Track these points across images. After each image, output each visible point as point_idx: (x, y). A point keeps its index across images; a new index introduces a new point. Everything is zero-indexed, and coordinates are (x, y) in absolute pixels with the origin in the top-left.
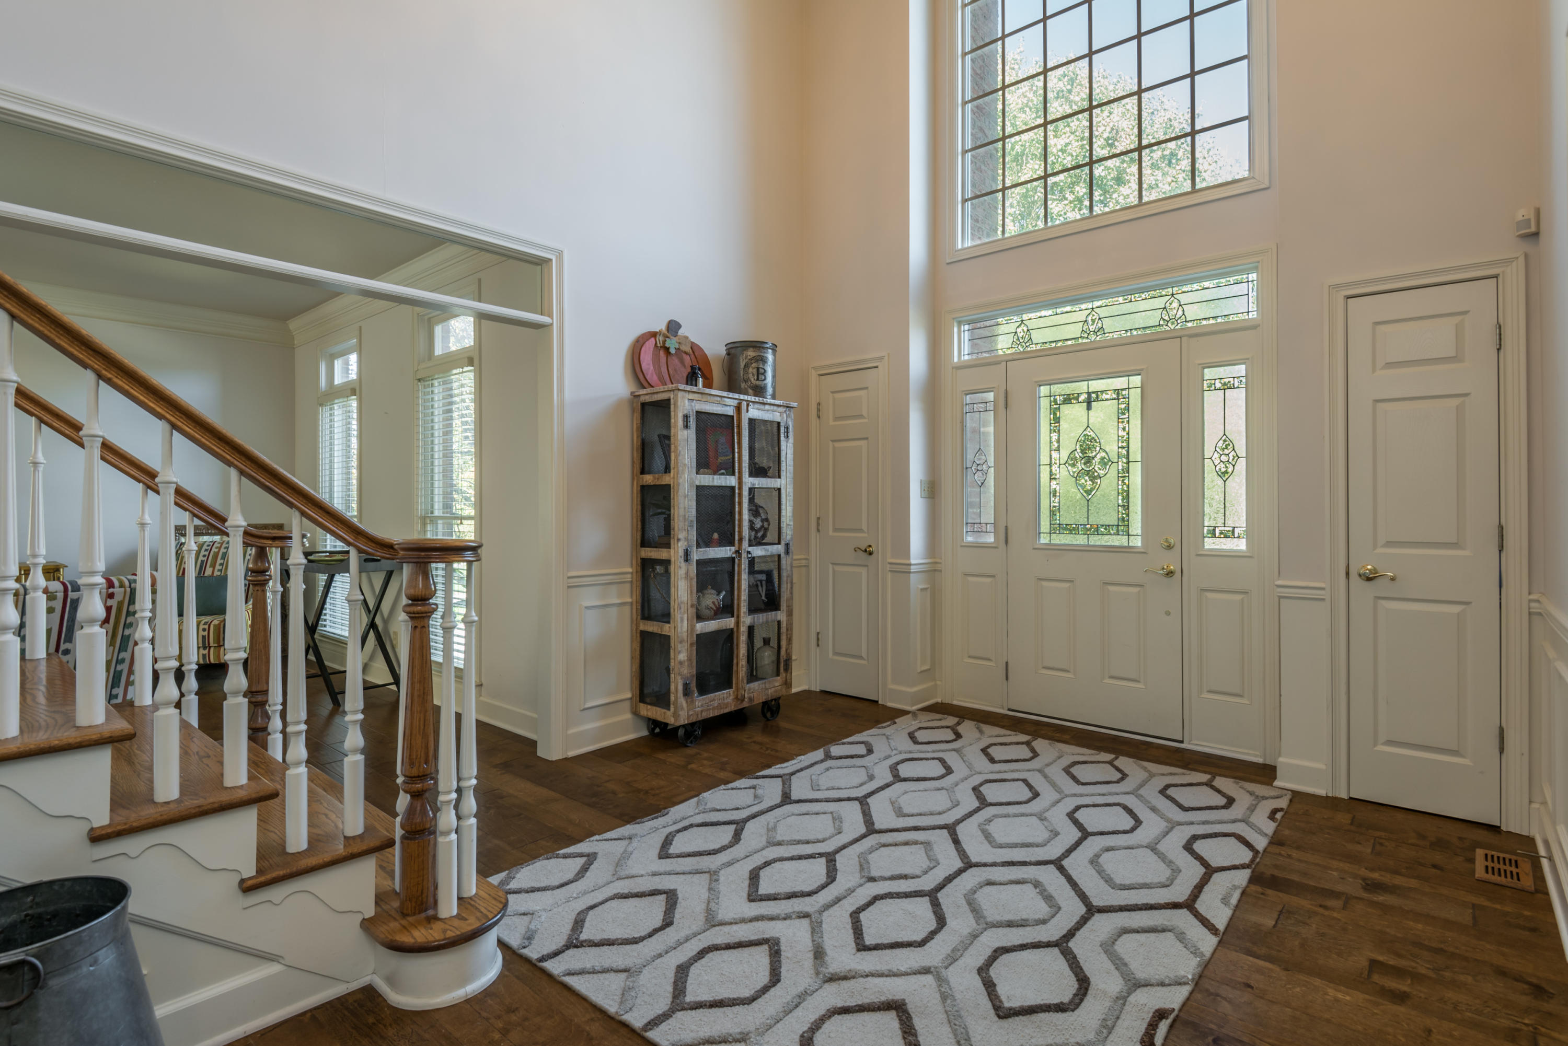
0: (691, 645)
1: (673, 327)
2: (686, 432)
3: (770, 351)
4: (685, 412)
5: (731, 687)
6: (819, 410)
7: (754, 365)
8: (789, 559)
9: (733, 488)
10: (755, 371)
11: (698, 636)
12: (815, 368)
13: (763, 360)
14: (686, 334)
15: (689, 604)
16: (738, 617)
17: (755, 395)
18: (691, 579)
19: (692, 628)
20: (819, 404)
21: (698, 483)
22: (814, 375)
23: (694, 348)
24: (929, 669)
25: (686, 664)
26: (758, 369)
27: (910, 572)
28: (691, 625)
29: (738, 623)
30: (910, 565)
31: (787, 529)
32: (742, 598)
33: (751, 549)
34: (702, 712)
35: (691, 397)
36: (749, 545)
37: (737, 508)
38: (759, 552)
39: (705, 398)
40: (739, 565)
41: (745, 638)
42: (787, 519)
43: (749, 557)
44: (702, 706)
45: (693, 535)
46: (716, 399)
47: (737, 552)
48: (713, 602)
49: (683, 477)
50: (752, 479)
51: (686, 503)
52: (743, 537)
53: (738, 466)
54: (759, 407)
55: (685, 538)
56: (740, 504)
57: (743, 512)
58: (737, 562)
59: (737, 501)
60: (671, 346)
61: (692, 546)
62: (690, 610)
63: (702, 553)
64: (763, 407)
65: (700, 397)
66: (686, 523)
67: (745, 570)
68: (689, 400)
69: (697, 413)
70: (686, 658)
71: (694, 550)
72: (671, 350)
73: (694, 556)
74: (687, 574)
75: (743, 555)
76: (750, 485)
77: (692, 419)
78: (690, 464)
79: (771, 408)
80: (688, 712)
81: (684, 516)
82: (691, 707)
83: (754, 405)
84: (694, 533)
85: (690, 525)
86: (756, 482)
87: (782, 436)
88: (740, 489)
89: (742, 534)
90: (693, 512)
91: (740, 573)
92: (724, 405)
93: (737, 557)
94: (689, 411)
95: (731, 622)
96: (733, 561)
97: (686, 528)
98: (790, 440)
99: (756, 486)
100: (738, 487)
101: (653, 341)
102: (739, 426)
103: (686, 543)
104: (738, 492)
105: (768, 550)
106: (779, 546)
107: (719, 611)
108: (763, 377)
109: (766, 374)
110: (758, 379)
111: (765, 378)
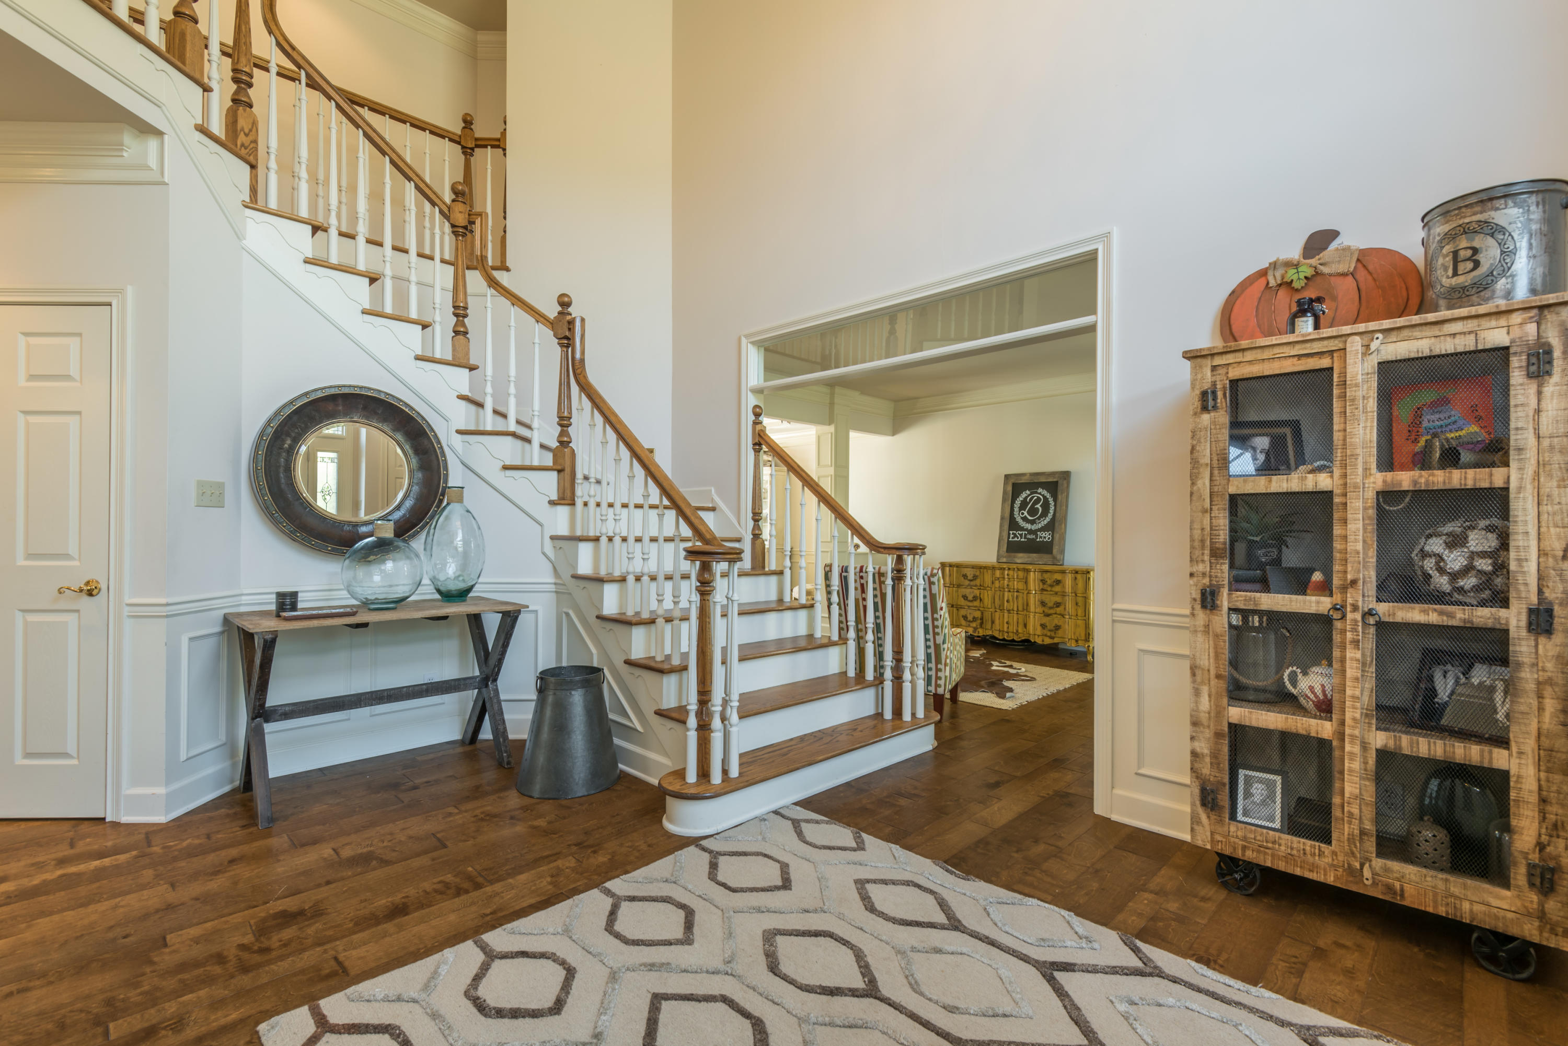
0: (1218, 735)
1: (1319, 242)
2: (1206, 416)
4: (1206, 387)
5: (1334, 842)
8: (1551, 643)
9: (1328, 495)
11: (1232, 725)
14: (1346, 243)
15: (1213, 672)
16: (1344, 724)
17: (1451, 309)
18: (1217, 636)
19: (1219, 713)
21: (1232, 490)
23: (1359, 258)
29: (1343, 737)
31: (1540, 578)
32: (1349, 692)
33: (1383, 609)
34: (1244, 848)
35: (1218, 361)
36: (1379, 600)
37: (1337, 530)
38: (1415, 614)
39: (1249, 356)
40: (1343, 632)
41: (1356, 765)
42: (1542, 553)
43: (1372, 621)
44: (1245, 839)
45: (1223, 570)
46: (1276, 350)
47: (1334, 608)
48: (1311, 688)
49: (1199, 483)
50: (1389, 476)
51: (1207, 521)
52: (1354, 582)
53: (1338, 454)
54: (1417, 333)
55: (1204, 574)
56: (1345, 521)
57: (1351, 538)
58: (1338, 625)
59: (1336, 515)
60: (1295, 277)
61: (1220, 587)
62: (1214, 682)
63: (1242, 599)
64: (1435, 331)
65: (1239, 357)
66: (1207, 552)
67: (1356, 643)
68: (1214, 368)
69: (1234, 383)
70: (1206, 751)
71: (1225, 591)
72: (1296, 285)
73: (1224, 601)
74: (1207, 626)
75: (1350, 616)
76: (1379, 486)
77: (1220, 394)
78: (1215, 463)
79: (1471, 325)
80: (1212, 833)
81: (1202, 541)
82: (1220, 830)
83: (1393, 337)
84: (1226, 567)
85: (1215, 554)
86: (1405, 479)
87: (1517, 377)
88: (1345, 495)
89: (1350, 577)
90: (1223, 536)
91: (1343, 648)
92: (1300, 357)
93: (1336, 615)
94: (1214, 384)
95: (1325, 729)
96: (1325, 621)
97: (1207, 558)
98: (1556, 378)
99: (1406, 485)
100: (1337, 491)
101: (1262, 282)
102: (1344, 384)
103: (1206, 581)
104: (1337, 500)
105: (1451, 616)
106: (1503, 613)
107: (1325, 708)
108: (1470, 265)
109: (1481, 257)
110: (1455, 274)
111: (1477, 264)
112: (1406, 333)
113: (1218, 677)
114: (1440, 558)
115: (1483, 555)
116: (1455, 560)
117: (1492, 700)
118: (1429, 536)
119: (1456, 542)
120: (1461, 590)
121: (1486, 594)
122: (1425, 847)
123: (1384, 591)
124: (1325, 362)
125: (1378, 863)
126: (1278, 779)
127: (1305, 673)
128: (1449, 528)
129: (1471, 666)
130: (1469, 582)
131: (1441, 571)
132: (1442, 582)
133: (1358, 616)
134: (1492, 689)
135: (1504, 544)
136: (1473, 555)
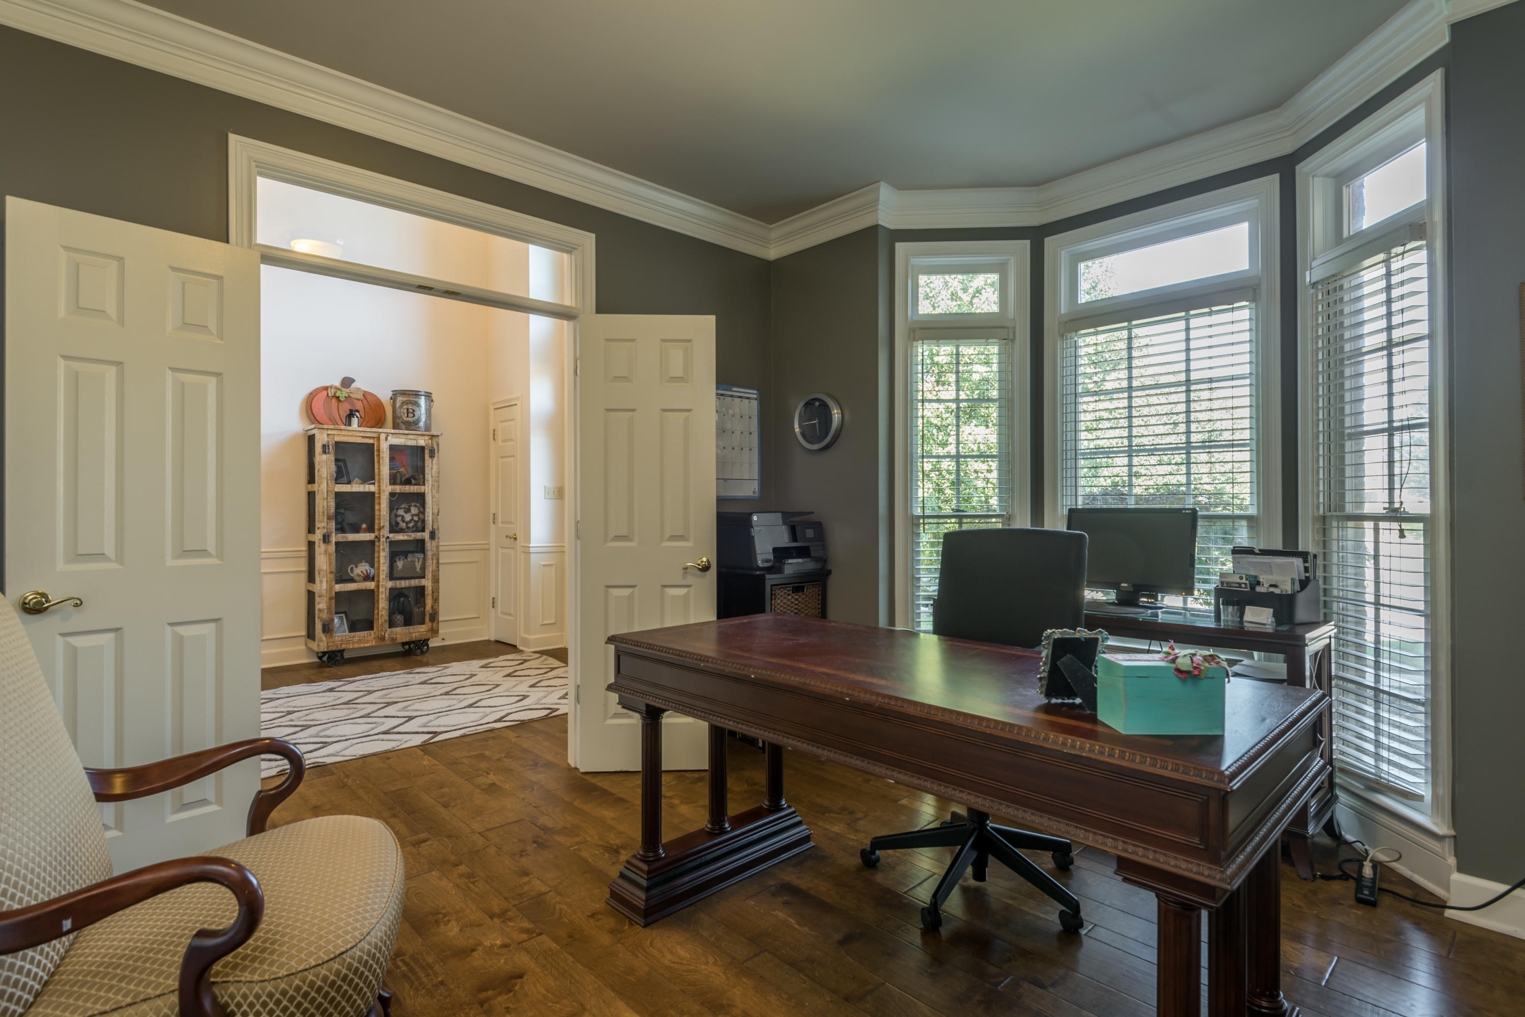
0: (331, 599)
1: (347, 382)
2: (324, 457)
3: (423, 398)
4: (324, 443)
5: (373, 630)
6: (494, 435)
7: (405, 407)
8: (434, 543)
9: (373, 493)
10: (405, 411)
11: (336, 593)
12: (493, 404)
13: (417, 404)
14: (359, 386)
15: (328, 571)
16: (378, 581)
17: (407, 429)
18: (330, 555)
19: (330, 588)
20: (494, 430)
21: (336, 490)
22: (492, 408)
23: (366, 396)
24: (555, 624)
25: (326, 611)
26: (408, 409)
27: (530, 553)
28: (330, 586)
29: (378, 586)
30: (529, 547)
31: (433, 522)
32: (381, 569)
33: (391, 535)
34: (341, 644)
35: (329, 432)
36: (390, 533)
37: (377, 507)
38: (400, 537)
39: (343, 433)
40: (379, 546)
41: (384, 596)
42: (433, 514)
43: (388, 540)
44: (342, 640)
45: (333, 525)
46: (354, 433)
47: (376, 537)
48: (362, 572)
49: (322, 486)
50: (393, 487)
51: (325, 504)
52: (383, 527)
53: (377, 478)
54: (401, 436)
55: (324, 527)
56: (379, 504)
57: (382, 510)
58: (377, 544)
59: (376, 501)
60: (340, 395)
61: (332, 532)
62: (329, 575)
63: (341, 537)
64: (405, 437)
65: (339, 432)
66: (326, 517)
67: (384, 549)
68: (328, 435)
69: (336, 443)
70: (325, 607)
71: (334, 535)
72: (341, 398)
73: (334, 539)
74: (326, 551)
75: (382, 540)
76: (390, 491)
77: (331, 447)
78: (329, 478)
79: (415, 437)
80: (327, 643)
81: (324, 512)
82: (331, 640)
83: (394, 436)
84: (334, 524)
85: (329, 518)
86: (398, 489)
87: (427, 456)
88: (380, 493)
89: (382, 525)
90: (333, 510)
91: (379, 552)
92: (363, 437)
93: (376, 540)
94: (328, 442)
95: (371, 585)
96: (372, 543)
97: (325, 520)
98: (435, 459)
99: (398, 491)
100: (376, 492)
101: (325, 393)
102: (379, 450)
103: (325, 530)
104: (376, 495)
105: (410, 536)
106: (424, 533)
107: (367, 578)
108: (412, 415)
109: (415, 413)
110: (408, 416)
111: (414, 416)
112: (397, 435)
113: (331, 573)
114: (403, 517)
115: (416, 515)
116: (408, 517)
117: (415, 565)
118: (397, 509)
119: (408, 511)
120: (408, 528)
121: (414, 529)
122: (399, 622)
123: (392, 530)
124: (371, 441)
125: (389, 631)
126: (343, 615)
127: (356, 567)
128: (403, 506)
129: (407, 555)
130: (411, 525)
131: (403, 521)
132: (403, 525)
133: (384, 539)
134: (414, 562)
135: (423, 513)
136: (413, 516)
